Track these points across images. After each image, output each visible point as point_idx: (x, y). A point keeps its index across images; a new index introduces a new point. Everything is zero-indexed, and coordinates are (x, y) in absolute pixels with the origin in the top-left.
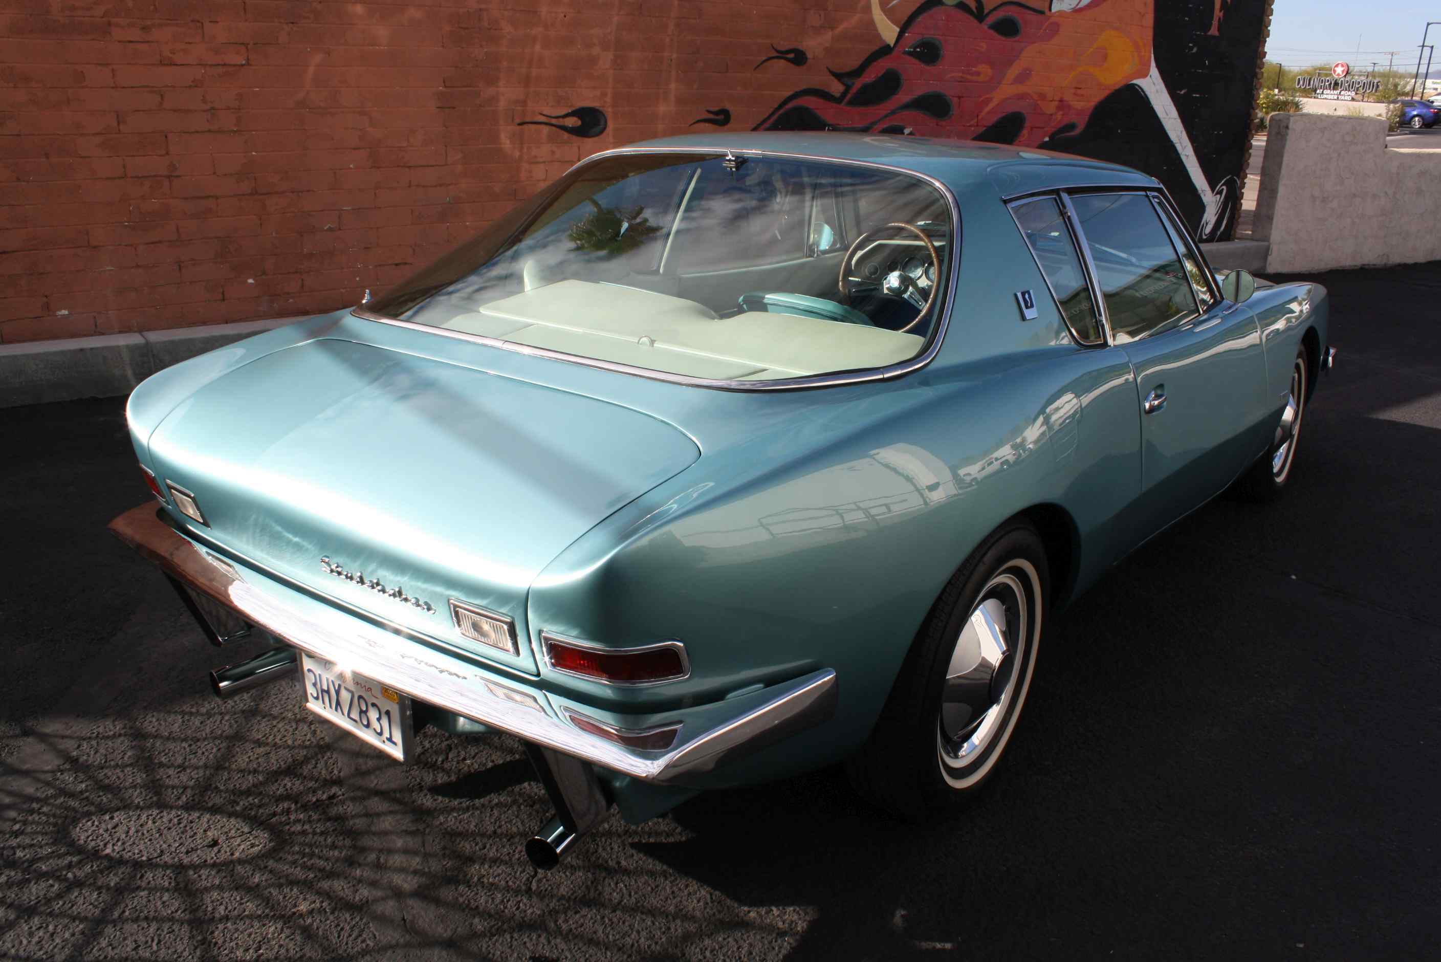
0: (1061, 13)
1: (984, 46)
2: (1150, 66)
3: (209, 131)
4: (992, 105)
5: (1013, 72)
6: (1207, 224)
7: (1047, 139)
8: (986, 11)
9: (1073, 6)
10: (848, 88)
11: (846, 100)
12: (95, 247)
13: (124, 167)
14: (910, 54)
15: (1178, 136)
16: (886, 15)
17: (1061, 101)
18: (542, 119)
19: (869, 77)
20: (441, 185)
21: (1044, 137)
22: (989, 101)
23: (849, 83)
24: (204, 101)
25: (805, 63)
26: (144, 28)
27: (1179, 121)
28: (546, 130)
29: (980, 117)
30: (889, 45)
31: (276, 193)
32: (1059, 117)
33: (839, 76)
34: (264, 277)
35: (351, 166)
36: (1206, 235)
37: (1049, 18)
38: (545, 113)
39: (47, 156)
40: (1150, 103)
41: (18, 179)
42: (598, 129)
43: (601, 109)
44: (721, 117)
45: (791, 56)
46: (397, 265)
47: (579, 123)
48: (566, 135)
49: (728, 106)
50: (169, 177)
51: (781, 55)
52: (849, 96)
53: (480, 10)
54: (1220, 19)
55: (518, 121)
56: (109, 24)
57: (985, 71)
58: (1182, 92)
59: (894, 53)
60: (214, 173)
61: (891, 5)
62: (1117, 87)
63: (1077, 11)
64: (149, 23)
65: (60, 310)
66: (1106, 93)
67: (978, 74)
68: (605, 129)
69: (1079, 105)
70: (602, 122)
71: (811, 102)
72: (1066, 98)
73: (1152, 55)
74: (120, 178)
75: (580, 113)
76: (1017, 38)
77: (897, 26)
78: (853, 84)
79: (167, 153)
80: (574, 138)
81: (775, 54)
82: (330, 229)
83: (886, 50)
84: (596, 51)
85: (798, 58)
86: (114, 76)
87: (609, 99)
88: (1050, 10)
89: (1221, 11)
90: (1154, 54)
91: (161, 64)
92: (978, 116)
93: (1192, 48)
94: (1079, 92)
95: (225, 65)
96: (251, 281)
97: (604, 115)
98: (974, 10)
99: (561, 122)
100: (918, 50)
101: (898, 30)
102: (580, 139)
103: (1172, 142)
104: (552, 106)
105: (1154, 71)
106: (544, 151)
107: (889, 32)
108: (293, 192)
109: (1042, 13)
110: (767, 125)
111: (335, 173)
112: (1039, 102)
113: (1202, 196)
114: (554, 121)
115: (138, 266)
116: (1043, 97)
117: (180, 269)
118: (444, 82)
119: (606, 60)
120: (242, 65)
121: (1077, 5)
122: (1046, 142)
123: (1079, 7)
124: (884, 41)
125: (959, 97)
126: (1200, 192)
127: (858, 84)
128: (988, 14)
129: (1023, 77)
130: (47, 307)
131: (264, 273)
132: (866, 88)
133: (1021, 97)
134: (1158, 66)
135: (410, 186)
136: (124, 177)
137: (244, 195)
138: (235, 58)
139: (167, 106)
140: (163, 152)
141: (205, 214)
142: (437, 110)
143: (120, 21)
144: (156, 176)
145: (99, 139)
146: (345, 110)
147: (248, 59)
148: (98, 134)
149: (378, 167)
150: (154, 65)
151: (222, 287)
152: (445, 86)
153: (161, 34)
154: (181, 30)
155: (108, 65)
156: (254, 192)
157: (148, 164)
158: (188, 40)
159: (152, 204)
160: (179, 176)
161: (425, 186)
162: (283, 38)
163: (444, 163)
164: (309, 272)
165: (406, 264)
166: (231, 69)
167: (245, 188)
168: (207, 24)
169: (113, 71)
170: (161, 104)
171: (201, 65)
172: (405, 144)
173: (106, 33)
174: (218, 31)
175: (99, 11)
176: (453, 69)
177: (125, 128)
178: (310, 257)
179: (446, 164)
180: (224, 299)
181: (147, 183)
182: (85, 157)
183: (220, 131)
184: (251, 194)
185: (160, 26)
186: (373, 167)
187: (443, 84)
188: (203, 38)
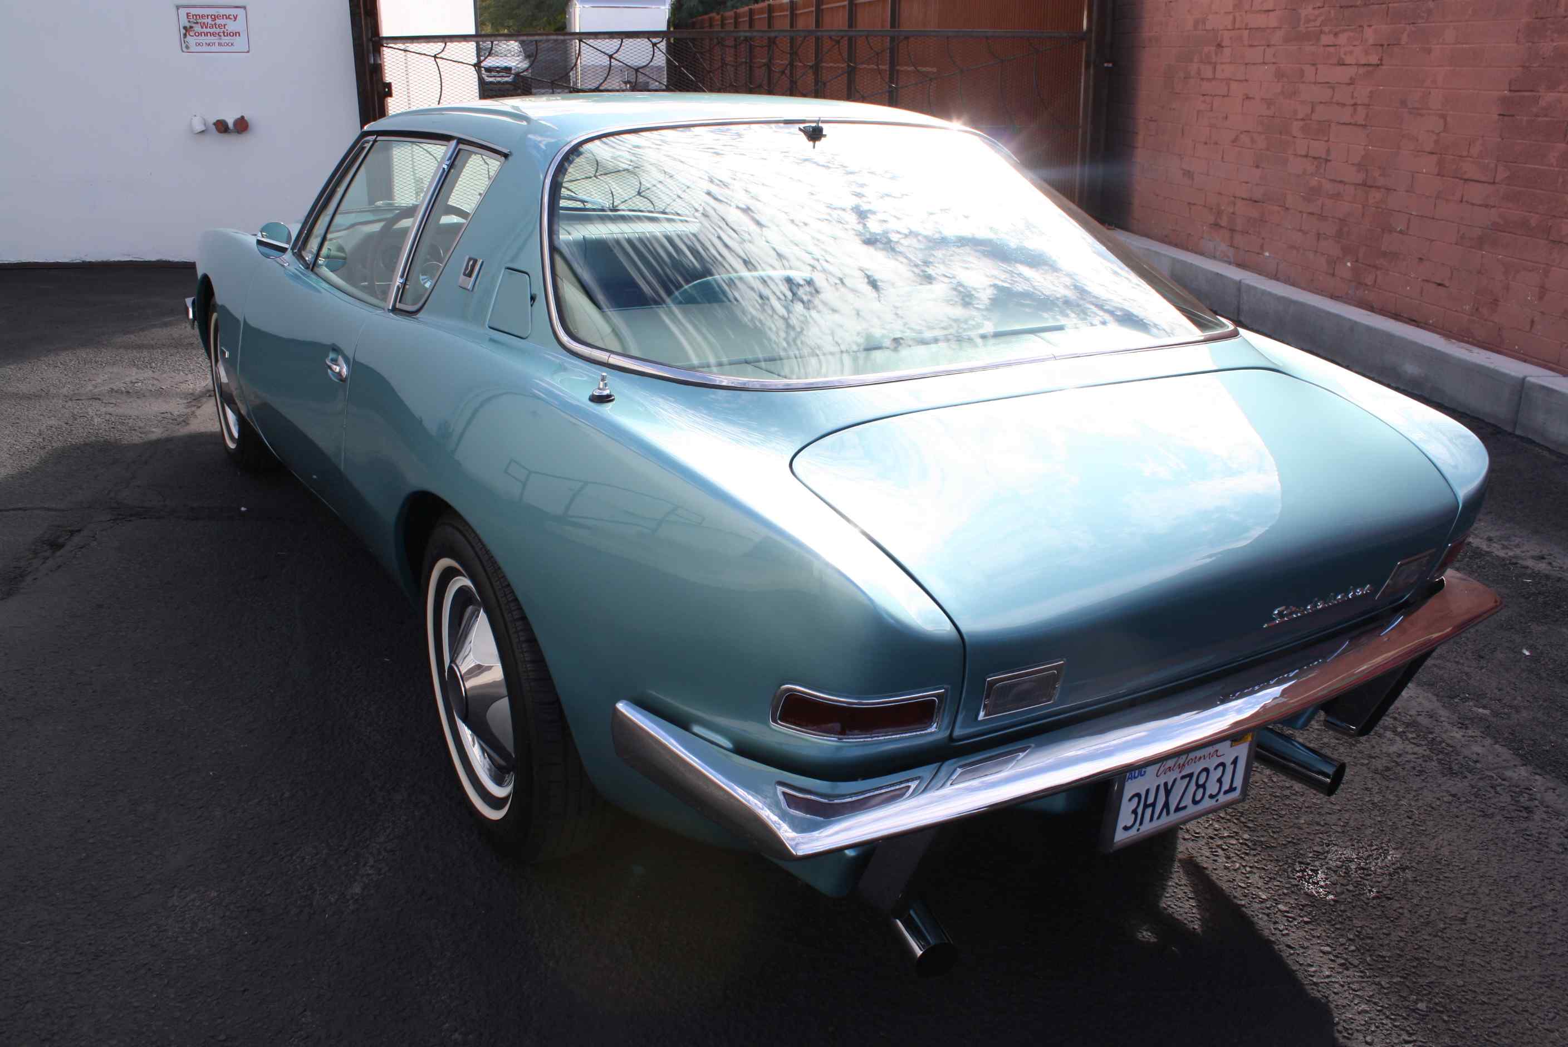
3: (1350, 124)
12: (1287, 209)
20: (1486, 206)
24: (1352, 97)
26: (1336, 35)
31: (1376, 187)
34: (1357, 264)
35: (1424, 171)
39: (1281, 133)
41: (1268, 149)
46: (1439, 285)
56: (1321, 32)
60: (1347, 161)
64: (1338, 29)
79: (1329, 139)
82: (1401, 232)
86: (1316, 73)
91: (1338, 64)
95: (1369, 65)
96: (1349, 264)
108: (1386, 189)
111: (1413, 176)
118: (1510, 84)
120: (1378, 65)
130: (1262, 247)
131: (1357, 260)
135: (1462, 201)
136: (1306, 156)
137: (1359, 185)
138: (1374, 59)
139: (1334, 100)
140: (1326, 139)
141: (1337, 196)
142: (1497, 117)
143: (1326, 29)
144: (1320, 158)
145: (1301, 123)
146: (1431, 112)
147: (1381, 60)
148: (1302, 120)
149: (1443, 176)
150: (1335, 65)
151: (1335, 263)
152: (1510, 91)
153: (1343, 39)
154: (1352, 34)
155: (1313, 65)
156: (1364, 184)
157: (1318, 148)
158: (1355, 43)
159: (1314, 182)
160: (1330, 161)
161: (1473, 204)
162: (1404, 39)
163: (1492, 181)
164: (1381, 269)
165: (1445, 286)
166: (1370, 68)
167: (1360, 178)
168: (1366, 28)
169: (1317, 69)
170: (1332, 98)
171: (1356, 64)
172: (1465, 154)
173: (1318, 39)
174: (1370, 35)
175: (1318, 23)
176: (1520, 68)
177: (1315, 117)
178: (1384, 254)
179: (1494, 183)
180: (1333, 275)
181: (1315, 163)
182: (1294, 137)
183: (1355, 124)
184: (1362, 185)
185: (1343, 32)
186: (1439, 175)
187: (1508, 87)
188: (1362, 40)
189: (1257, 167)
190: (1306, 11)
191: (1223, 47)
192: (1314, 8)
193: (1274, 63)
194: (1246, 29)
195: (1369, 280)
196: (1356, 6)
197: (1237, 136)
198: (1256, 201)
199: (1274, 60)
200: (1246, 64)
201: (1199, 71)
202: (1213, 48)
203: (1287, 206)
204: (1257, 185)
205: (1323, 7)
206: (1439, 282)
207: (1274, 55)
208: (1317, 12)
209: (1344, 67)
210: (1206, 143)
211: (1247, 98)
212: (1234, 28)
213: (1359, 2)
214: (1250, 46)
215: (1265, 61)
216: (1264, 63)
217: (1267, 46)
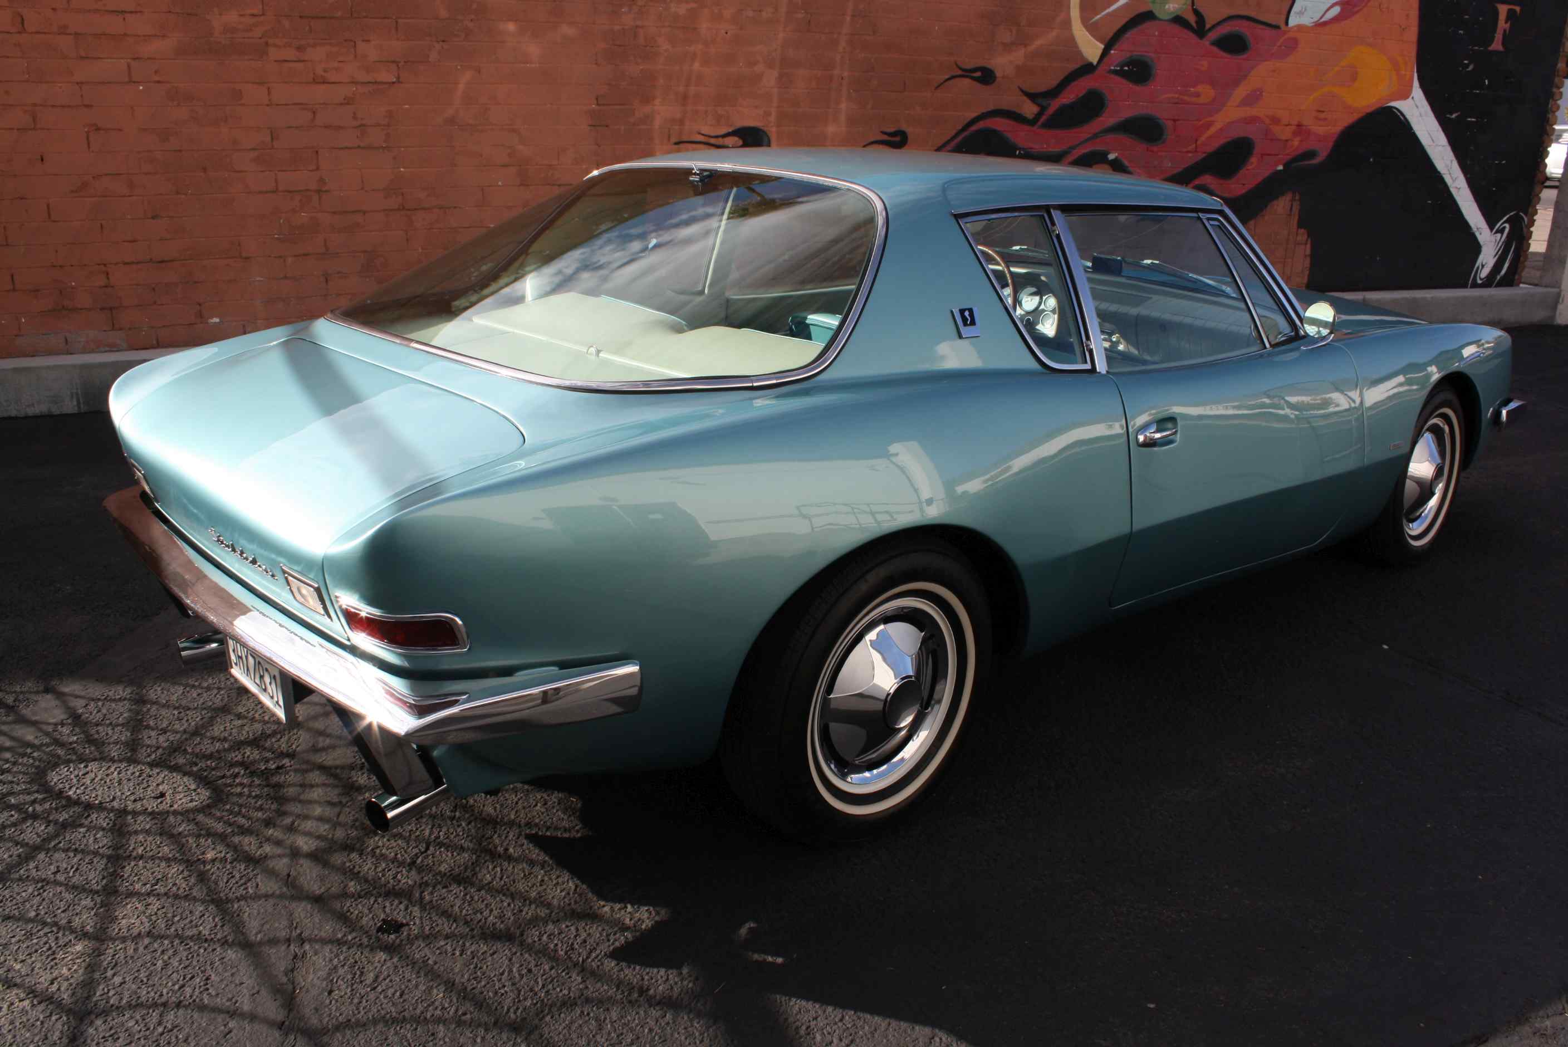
0: (1300, 28)
1: (1204, 64)
2: (1412, 86)
3: (359, 147)
4: (1213, 130)
5: (1241, 92)
6: (1483, 266)
7: (1280, 168)
8: (1208, 26)
9: (1316, 19)
10: (1043, 109)
11: (1039, 123)
12: (247, 258)
13: (276, 181)
14: (1116, 72)
15: (1447, 166)
16: (1088, 30)
17: (1299, 125)
18: (700, 139)
19: (1068, 97)
21: (1277, 165)
22: (1209, 125)
23: (1044, 103)
24: (355, 118)
25: (994, 81)
26: (299, 49)
27: (1449, 149)
29: (1199, 142)
30: (1091, 64)
31: (424, 209)
32: (1296, 143)
33: (1032, 97)
35: (500, 183)
36: (1481, 279)
37: (1285, 33)
38: (703, 132)
39: (205, 170)
40: (1411, 128)
41: (178, 193)
43: (765, 129)
44: (897, 139)
45: (978, 74)
47: (741, 139)
49: (904, 127)
50: (319, 191)
51: (966, 73)
52: (1043, 119)
53: (637, 27)
54: (1505, 31)
55: (674, 140)
56: (267, 43)
57: (1206, 92)
58: (1454, 116)
59: (1097, 72)
60: (362, 189)
61: (1094, 20)
62: (1369, 110)
63: (1320, 25)
64: (304, 42)
65: (212, 318)
66: (1356, 117)
67: (1198, 95)
69: (1321, 130)
70: (764, 143)
71: (1001, 124)
72: (1305, 123)
73: (1416, 75)
74: (273, 192)
75: (739, 133)
76: (1245, 56)
77: (1101, 42)
78: (1049, 105)
79: (318, 169)
81: (960, 73)
83: (1088, 68)
84: (759, 68)
85: (986, 76)
86: (269, 93)
87: (772, 118)
88: (1287, 23)
89: (1506, 22)
90: (1417, 72)
91: (314, 82)
92: (1196, 141)
93: (1467, 66)
94: (1322, 116)
95: (376, 82)
97: (766, 133)
98: (1194, 25)
99: (719, 142)
100: (1126, 68)
101: (1103, 46)
103: (1439, 173)
104: (711, 125)
105: (1417, 92)
107: (1091, 49)
108: (440, 208)
109: (1277, 27)
110: (949, 148)
111: (482, 190)
112: (1271, 126)
113: (1477, 234)
114: (712, 142)
115: (286, 278)
116: (1276, 120)
117: (327, 281)
118: (597, 99)
119: (770, 79)
120: (393, 83)
121: (1321, 18)
122: (1280, 171)
123: (1323, 20)
124: (1087, 60)
125: (1175, 120)
126: (1474, 229)
127: (1055, 105)
128: (1210, 29)
129: (1254, 98)
130: (200, 315)
132: (1062, 110)
133: (1252, 120)
134: (1422, 86)
136: (275, 191)
137: (392, 210)
138: (386, 76)
139: (319, 123)
140: (314, 167)
141: (353, 228)
142: (589, 128)
143: (277, 41)
144: (306, 190)
145: (253, 154)
146: (495, 127)
147: (398, 78)
148: (253, 149)
149: (527, 186)
150: (307, 83)
152: (598, 104)
153: (315, 54)
154: (334, 49)
155: (264, 83)
156: (402, 208)
157: (299, 179)
158: (341, 59)
159: (301, 218)
160: (328, 191)
162: (433, 56)
166: (381, 87)
167: (393, 203)
168: (359, 43)
169: (269, 90)
170: (313, 120)
171: (353, 82)
172: (555, 163)
173: (263, 53)
174: (370, 50)
175: (257, 32)
176: (607, 86)
177: (278, 144)
181: (297, 198)
182: (240, 172)
183: (369, 147)
184: (399, 209)
185: (314, 46)
186: (521, 185)
187: (595, 102)
188: (356, 56)
190: (222, 18)
192: (241, 16)
193: (159, 82)
194: (63, 34)
196: (335, 18)
197: (85, 183)
198: (162, 262)
199: (157, 78)
200: (81, 84)
203: (246, 254)
204: (158, 240)
205: (263, 15)
207: (156, 72)
208: (251, 20)
209: (323, 87)
211: (98, 129)
212: (23, 30)
213: (339, 14)
214: (82, 58)
215: (134, 79)
216: (131, 81)
217: (134, 59)
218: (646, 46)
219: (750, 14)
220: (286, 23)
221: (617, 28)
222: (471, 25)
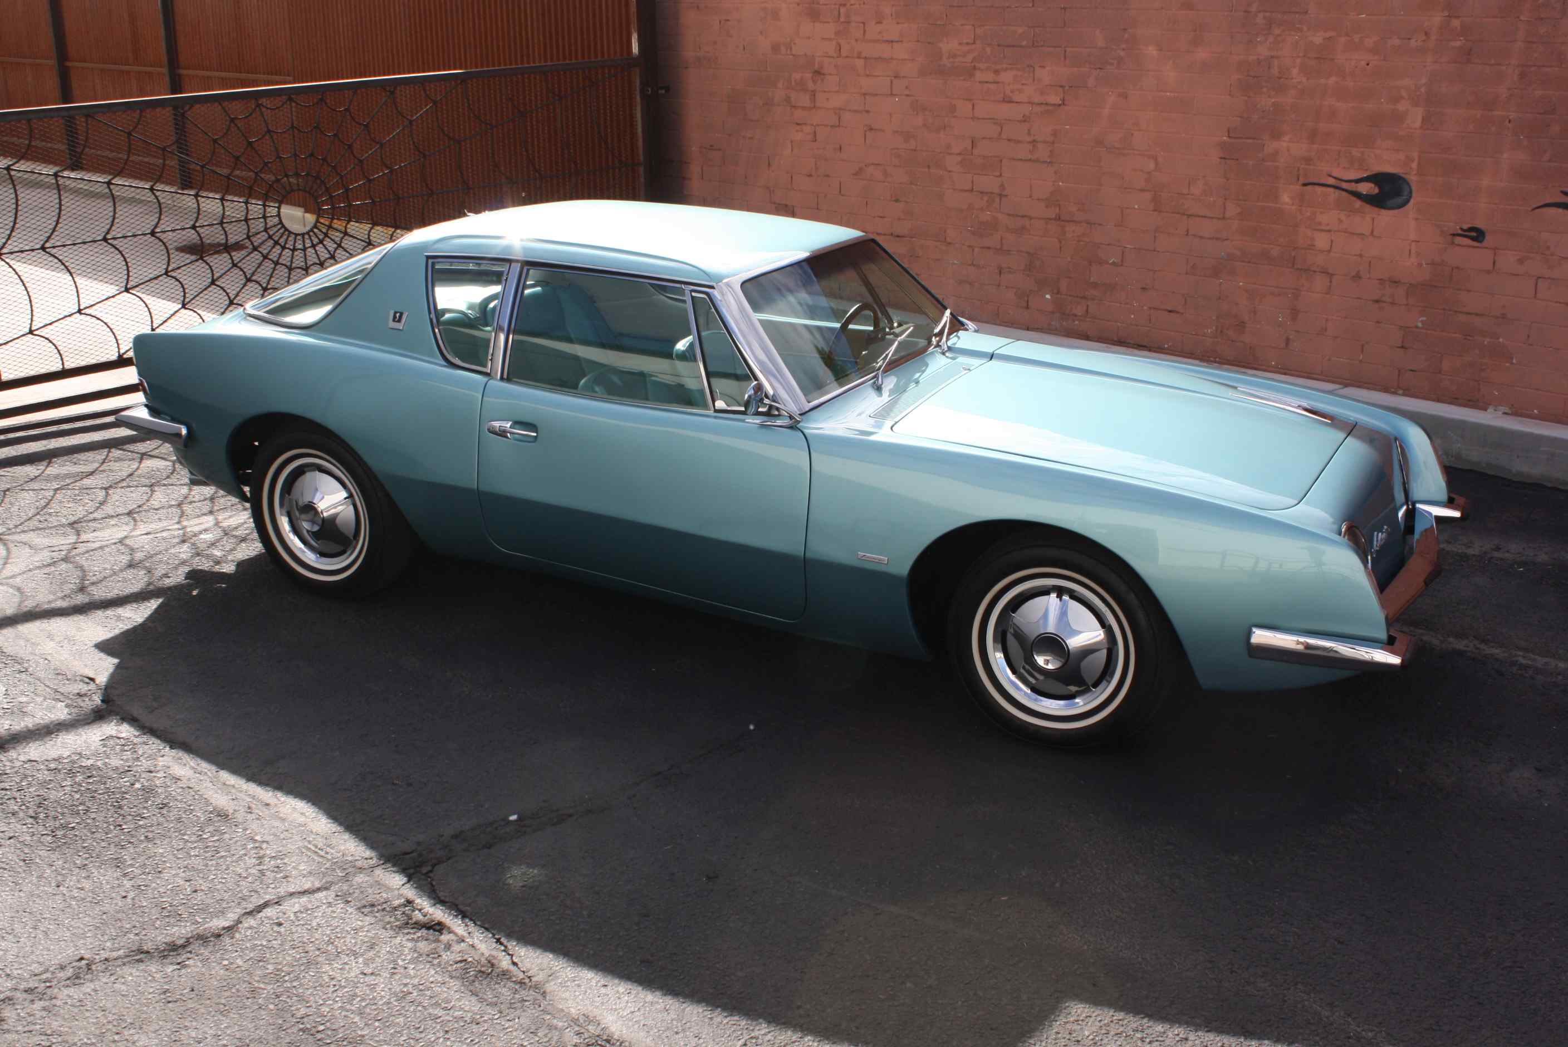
3: (1030, 160)
12: (950, 243)
13: (973, 182)
18: (1331, 181)
20: (1217, 239)
24: (1029, 134)
26: (996, 72)
28: (1333, 194)
31: (1074, 221)
34: (1059, 296)
35: (1136, 207)
38: (1334, 175)
39: (929, 167)
41: (911, 183)
42: (1399, 200)
43: (1406, 177)
46: (1170, 311)
47: (1376, 191)
48: (1358, 204)
50: (1000, 195)
53: (1272, 57)
55: (1302, 180)
56: (975, 68)
60: (1030, 197)
64: (998, 67)
68: (1408, 201)
70: (1406, 193)
75: (1376, 178)
79: (1001, 175)
80: (1368, 208)
82: (1114, 263)
84: (1402, 107)
86: (973, 109)
87: (1414, 165)
91: (1004, 101)
95: (1046, 104)
96: (1048, 296)
97: (1408, 184)
99: (1352, 187)
102: (1376, 209)
104: (1344, 168)
106: (1328, 218)
108: (1088, 223)
111: (1122, 212)
114: (1344, 185)
115: (972, 264)
117: (1000, 274)
118: (1229, 131)
119: (1415, 117)
120: (1060, 105)
131: (1058, 293)
135: (1187, 235)
136: (972, 190)
137: (1051, 219)
138: (1054, 99)
139: (1004, 136)
140: (998, 174)
141: (1021, 230)
142: (1218, 160)
143: (981, 66)
144: (992, 193)
145: (959, 158)
146: (1136, 152)
147: (1064, 100)
148: (959, 154)
149: (1160, 212)
150: (999, 101)
151: (1028, 296)
152: (1230, 137)
153: (1006, 77)
154: (1019, 73)
155: (971, 100)
156: (1058, 218)
157: (988, 182)
158: (1023, 82)
159: (987, 216)
160: (1006, 196)
161: (1201, 237)
162: (1091, 82)
163: (1221, 216)
164: (1093, 299)
165: (1178, 312)
166: (1050, 108)
167: (1052, 213)
168: (1037, 69)
169: (973, 106)
170: (1000, 134)
171: (1029, 103)
172: (1185, 191)
173: (971, 75)
174: (1045, 75)
175: (969, 58)
176: (1239, 119)
177: (976, 152)
178: (1095, 286)
179: (1224, 218)
180: (1027, 307)
181: (986, 198)
182: (950, 171)
183: (1037, 161)
184: (1055, 219)
185: (1006, 69)
186: (1155, 210)
187: (1227, 134)
188: (1034, 80)
189: (897, 201)
190: (948, 46)
191: (824, 74)
192: (960, 44)
193: (907, 95)
194: (859, 58)
195: (1079, 311)
196: (1021, 46)
197: (861, 169)
198: (898, 236)
199: (907, 93)
200: (865, 94)
201: (788, 99)
202: (808, 76)
203: (948, 240)
204: (899, 219)
205: (974, 43)
206: (1170, 309)
207: (907, 87)
208: (966, 48)
209: (1012, 104)
210: (810, 176)
211: (871, 129)
212: (839, 56)
213: (1024, 43)
214: (868, 76)
215: (894, 93)
216: (892, 94)
217: (895, 77)
218: (1280, 78)
219: (1397, 42)
220: (988, 50)
221: (1251, 58)
222: (1122, 54)
